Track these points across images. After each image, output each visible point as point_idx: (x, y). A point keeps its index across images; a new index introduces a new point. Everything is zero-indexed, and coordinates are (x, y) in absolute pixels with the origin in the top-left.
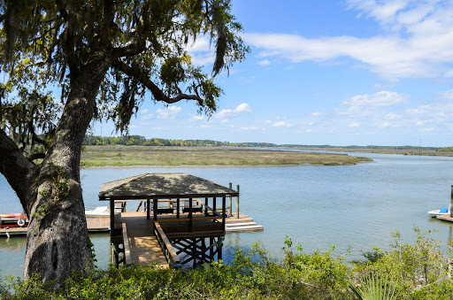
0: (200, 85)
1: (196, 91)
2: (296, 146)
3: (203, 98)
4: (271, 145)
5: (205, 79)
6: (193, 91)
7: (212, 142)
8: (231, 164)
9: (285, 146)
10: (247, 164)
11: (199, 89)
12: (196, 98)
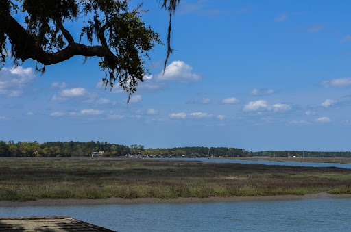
0: (108, 25)
1: (101, 37)
2: (293, 153)
3: (114, 51)
4: (238, 153)
5: (121, 12)
6: (94, 36)
7: (105, 147)
8: (152, 195)
9: (270, 154)
10: (188, 194)
11: (107, 33)
12: (101, 51)
